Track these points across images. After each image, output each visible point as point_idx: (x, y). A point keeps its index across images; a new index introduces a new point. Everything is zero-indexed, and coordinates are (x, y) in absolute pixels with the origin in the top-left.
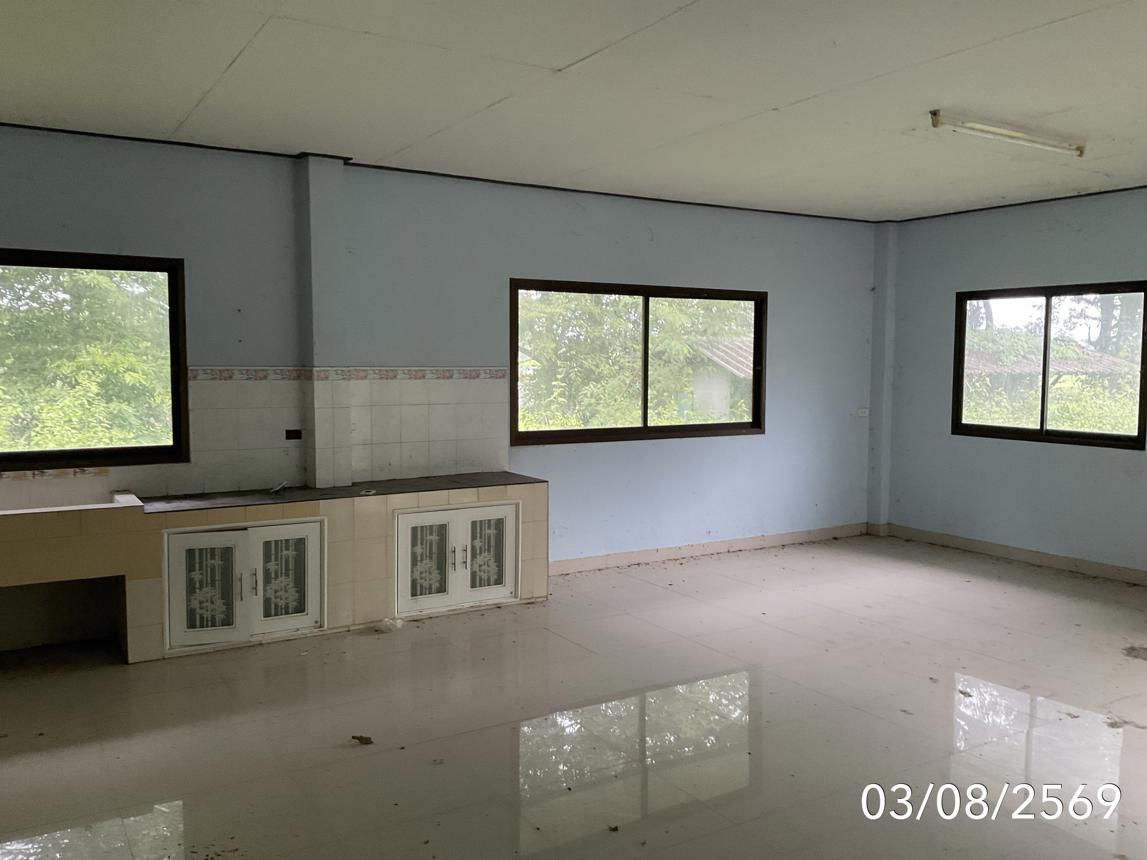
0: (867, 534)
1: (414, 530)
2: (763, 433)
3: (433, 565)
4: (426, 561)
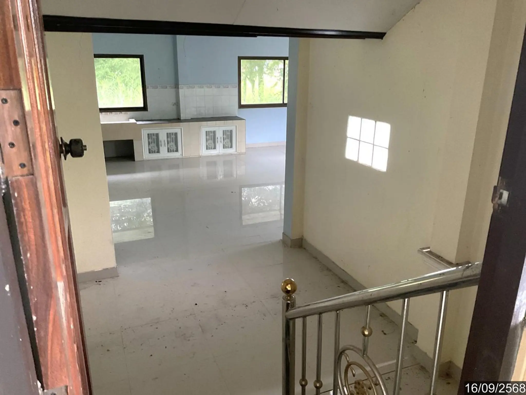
1: (206, 132)
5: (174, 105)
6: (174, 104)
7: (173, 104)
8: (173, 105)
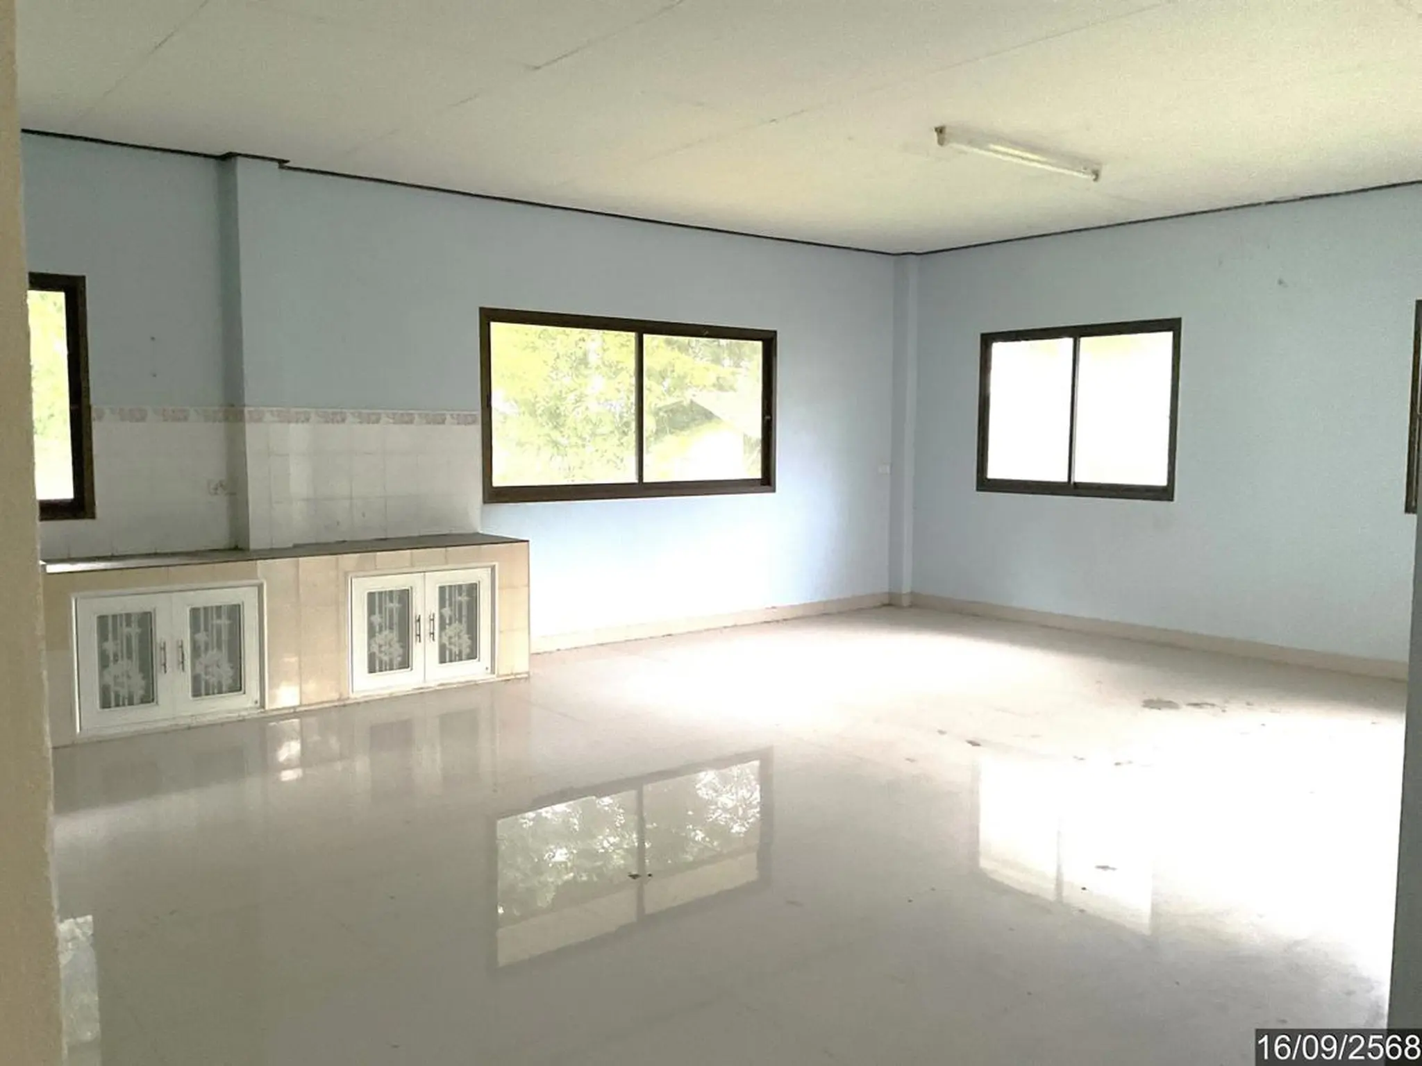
0: (889, 605)
1: (371, 596)
2: (774, 491)
3: (394, 635)
4: (386, 632)
5: (219, 492)
6: (216, 489)
7: (212, 486)
8: (212, 491)
